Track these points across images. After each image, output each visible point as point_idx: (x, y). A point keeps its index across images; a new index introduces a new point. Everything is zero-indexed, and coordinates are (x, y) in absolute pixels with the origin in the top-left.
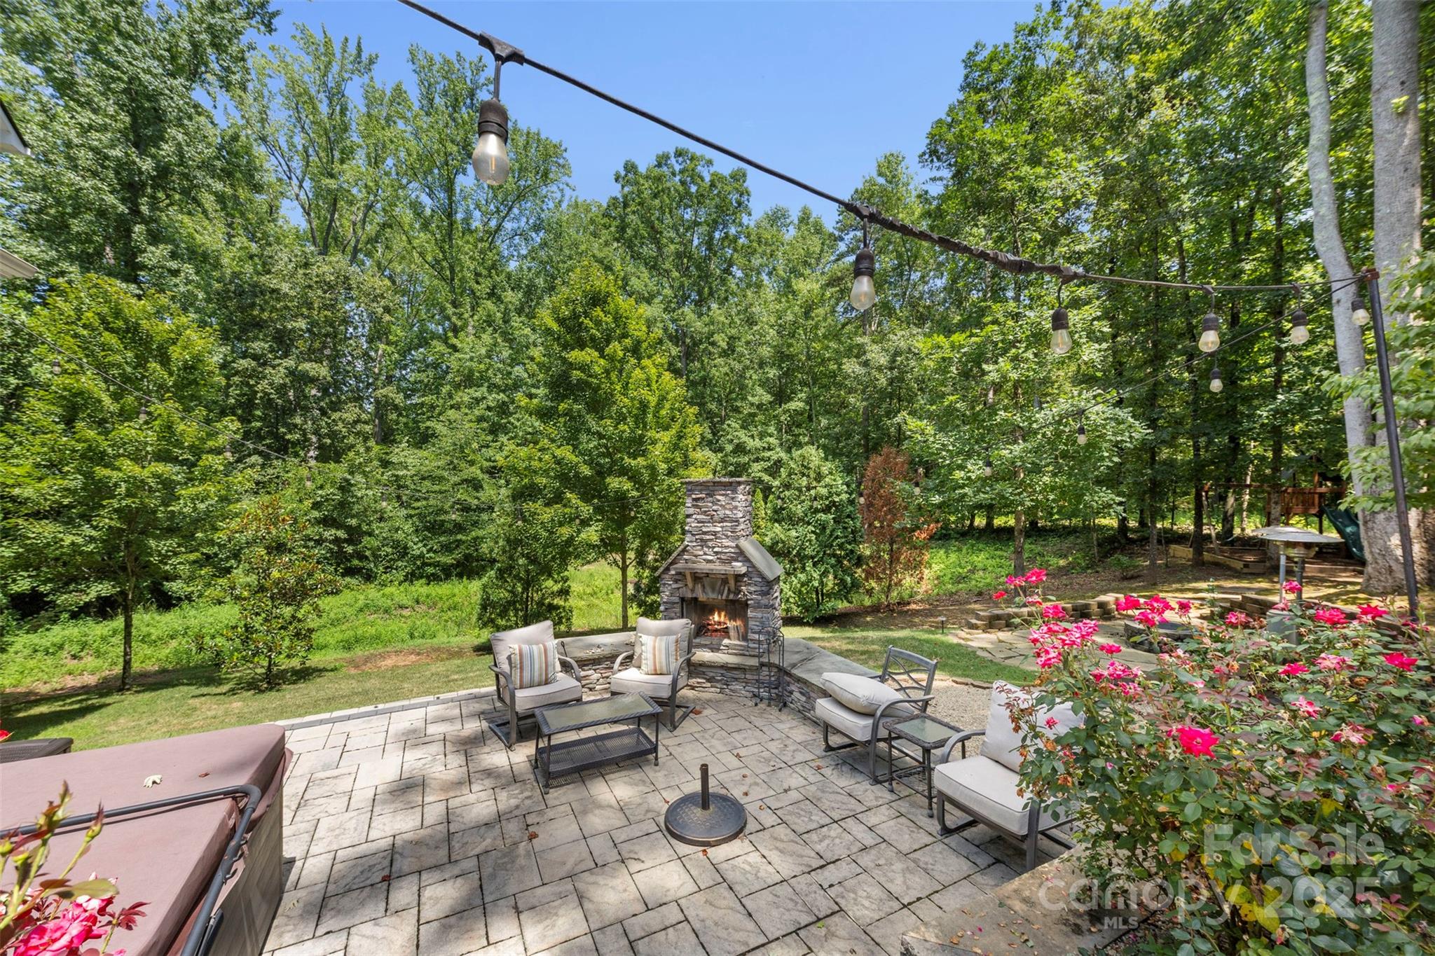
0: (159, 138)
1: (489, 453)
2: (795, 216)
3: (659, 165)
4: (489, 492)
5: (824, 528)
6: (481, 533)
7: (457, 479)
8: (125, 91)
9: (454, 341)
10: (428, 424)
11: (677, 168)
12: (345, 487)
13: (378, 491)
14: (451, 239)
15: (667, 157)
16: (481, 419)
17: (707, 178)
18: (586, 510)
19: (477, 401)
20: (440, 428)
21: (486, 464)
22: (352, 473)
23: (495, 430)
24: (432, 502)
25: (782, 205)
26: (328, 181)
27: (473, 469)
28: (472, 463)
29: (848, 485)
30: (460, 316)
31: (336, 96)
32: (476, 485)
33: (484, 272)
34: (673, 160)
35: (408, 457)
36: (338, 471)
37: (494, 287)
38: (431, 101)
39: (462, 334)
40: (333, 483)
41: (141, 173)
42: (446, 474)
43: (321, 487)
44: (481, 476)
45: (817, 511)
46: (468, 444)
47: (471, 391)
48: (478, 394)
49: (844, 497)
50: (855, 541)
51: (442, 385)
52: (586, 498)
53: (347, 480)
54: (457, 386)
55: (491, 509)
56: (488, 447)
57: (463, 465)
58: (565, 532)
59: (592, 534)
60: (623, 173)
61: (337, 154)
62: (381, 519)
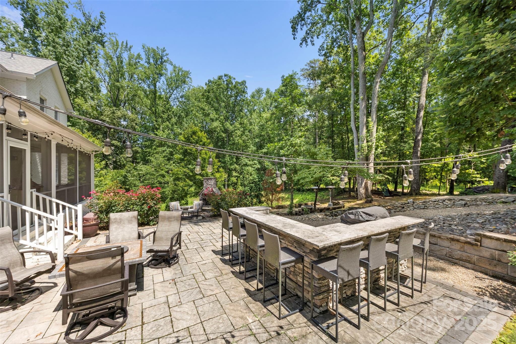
0: (76, 82)
1: (168, 166)
2: (265, 91)
3: (219, 79)
4: (167, 178)
5: (252, 188)
6: (165, 190)
7: (158, 174)
8: (67, 70)
9: (156, 132)
10: (149, 158)
11: (225, 80)
12: (125, 177)
13: (135, 178)
14: (155, 101)
15: (222, 77)
16: (164, 157)
17: (234, 83)
18: (191, 183)
19: (164, 151)
20: (152, 159)
21: (166, 170)
22: (127, 173)
23: (169, 160)
24: (150, 181)
25: (261, 87)
26: (117, 83)
27: (163, 171)
28: (162, 170)
29: (258, 177)
30: (158, 125)
31: (119, 58)
32: (163, 176)
33: (166, 111)
34: (224, 77)
35: (143, 168)
36: (123, 172)
37: (169, 115)
38: (149, 60)
39: (159, 130)
40: (122, 176)
41: (71, 91)
42: (155, 173)
43: (118, 177)
44: (165, 173)
45: (250, 183)
46: (161, 164)
47: (162, 148)
48: (164, 149)
49: (257, 180)
50: (260, 191)
51: (153, 146)
52: (191, 180)
53: (126, 175)
54: (158, 146)
55: (168, 183)
56: (167, 165)
57: (159, 170)
58: (186, 188)
59: (192, 189)
60: (208, 83)
61: (120, 75)
62: (135, 186)
